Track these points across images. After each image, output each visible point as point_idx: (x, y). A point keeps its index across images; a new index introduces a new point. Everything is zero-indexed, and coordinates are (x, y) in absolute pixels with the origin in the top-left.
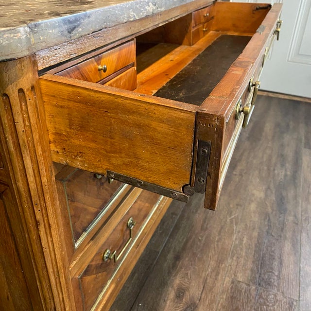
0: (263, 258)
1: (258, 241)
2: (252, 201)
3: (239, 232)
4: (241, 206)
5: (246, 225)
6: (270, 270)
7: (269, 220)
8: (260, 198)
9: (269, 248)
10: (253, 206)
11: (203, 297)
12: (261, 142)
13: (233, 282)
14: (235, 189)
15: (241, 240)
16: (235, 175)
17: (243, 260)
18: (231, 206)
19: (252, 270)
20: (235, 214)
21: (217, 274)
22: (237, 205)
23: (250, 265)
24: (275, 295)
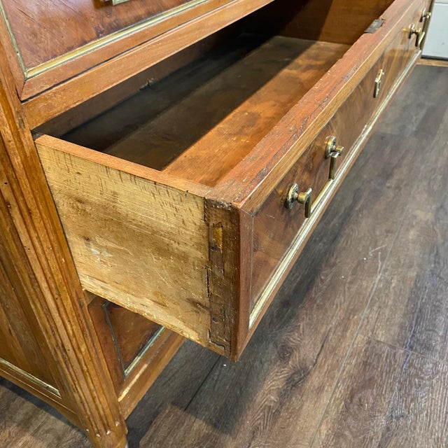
0: (420, 311)
1: (415, 284)
2: (413, 226)
3: (386, 270)
4: (392, 232)
5: (399, 261)
6: (431, 328)
7: (437, 254)
8: (426, 222)
9: (433, 296)
10: (412, 234)
11: (319, 360)
13: (369, 342)
14: (385, 209)
15: (388, 283)
16: (389, 187)
17: (387, 312)
18: (378, 233)
19: (402, 326)
20: (383, 244)
21: (345, 330)
22: (388, 231)
23: (398, 318)
24: (436, 364)
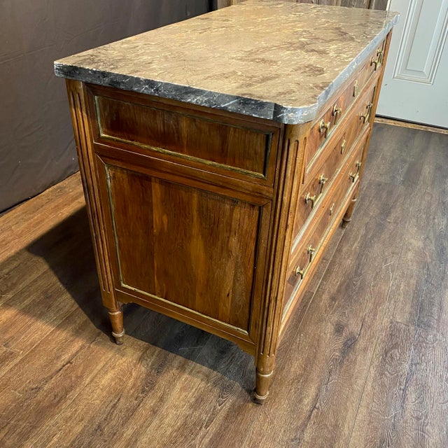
0: (422, 304)
1: (416, 288)
2: (409, 250)
3: (396, 279)
4: (397, 254)
5: (403, 273)
6: (429, 314)
7: (428, 269)
8: (418, 248)
9: (429, 295)
10: (410, 255)
11: (362, 333)
12: (418, 187)
13: (391, 323)
14: (389, 237)
15: (398, 287)
16: (389, 222)
17: (400, 304)
18: (386, 254)
19: (410, 313)
20: (391, 261)
21: (375, 315)
22: (393, 253)
23: (408, 308)
24: (435, 336)
